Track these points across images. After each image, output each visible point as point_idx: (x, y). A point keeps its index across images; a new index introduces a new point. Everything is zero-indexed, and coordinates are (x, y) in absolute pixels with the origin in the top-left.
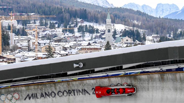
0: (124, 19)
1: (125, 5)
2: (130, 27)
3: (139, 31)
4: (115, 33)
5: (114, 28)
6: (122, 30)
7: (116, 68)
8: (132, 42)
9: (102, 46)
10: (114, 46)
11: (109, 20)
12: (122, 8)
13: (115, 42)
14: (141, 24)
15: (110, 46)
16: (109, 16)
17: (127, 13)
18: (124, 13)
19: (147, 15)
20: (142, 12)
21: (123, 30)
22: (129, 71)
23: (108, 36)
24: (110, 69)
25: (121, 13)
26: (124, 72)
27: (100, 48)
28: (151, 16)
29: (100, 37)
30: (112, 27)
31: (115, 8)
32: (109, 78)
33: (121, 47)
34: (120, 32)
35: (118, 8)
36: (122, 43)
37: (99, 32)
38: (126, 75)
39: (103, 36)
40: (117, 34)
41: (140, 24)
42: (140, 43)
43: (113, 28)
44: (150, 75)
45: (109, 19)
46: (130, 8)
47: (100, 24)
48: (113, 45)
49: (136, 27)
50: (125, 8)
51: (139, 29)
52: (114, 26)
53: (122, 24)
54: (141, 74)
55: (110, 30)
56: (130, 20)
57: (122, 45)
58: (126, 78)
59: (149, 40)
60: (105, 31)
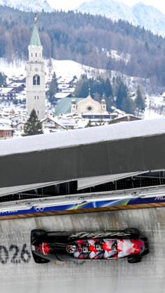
0: (79, 44)
1: (84, 4)
2: (97, 68)
3: (126, 82)
4: (54, 87)
5: (52, 73)
6: (75, 77)
7: (58, 189)
8: (103, 114)
9: (15, 124)
10: (49, 125)
11: (35, 49)
12: (75, 12)
13: (55, 114)
14: (132, 59)
15: (40, 126)
16: (36, 36)
17: (88, 29)
18: (81, 27)
19: (150, 34)
20: (135, 24)
21: (79, 77)
22: (95, 196)
23: (33, 95)
24: (39, 190)
25: (72, 26)
26: (80, 201)
27: (9, 131)
28: (161, 36)
29: (11, 98)
30: (47, 69)
31: (54, 14)
32: (39, 218)
33: (72, 127)
34: (70, 83)
35: (62, 14)
36: (74, 115)
37: (8, 82)
38: (87, 209)
39: (19, 97)
40: (59, 91)
41: (127, 61)
42: (126, 117)
43: (48, 73)
44: (158, 209)
45: (38, 45)
46: (99, 14)
47: (10, 61)
48: (49, 121)
49: (117, 70)
50: (83, 13)
51: (125, 76)
52: (50, 65)
53: (74, 60)
54: (131, 206)
55: (39, 78)
56: (97, 48)
57: (73, 121)
58: (86, 218)
59: (154, 108)
60: (24, 81)
